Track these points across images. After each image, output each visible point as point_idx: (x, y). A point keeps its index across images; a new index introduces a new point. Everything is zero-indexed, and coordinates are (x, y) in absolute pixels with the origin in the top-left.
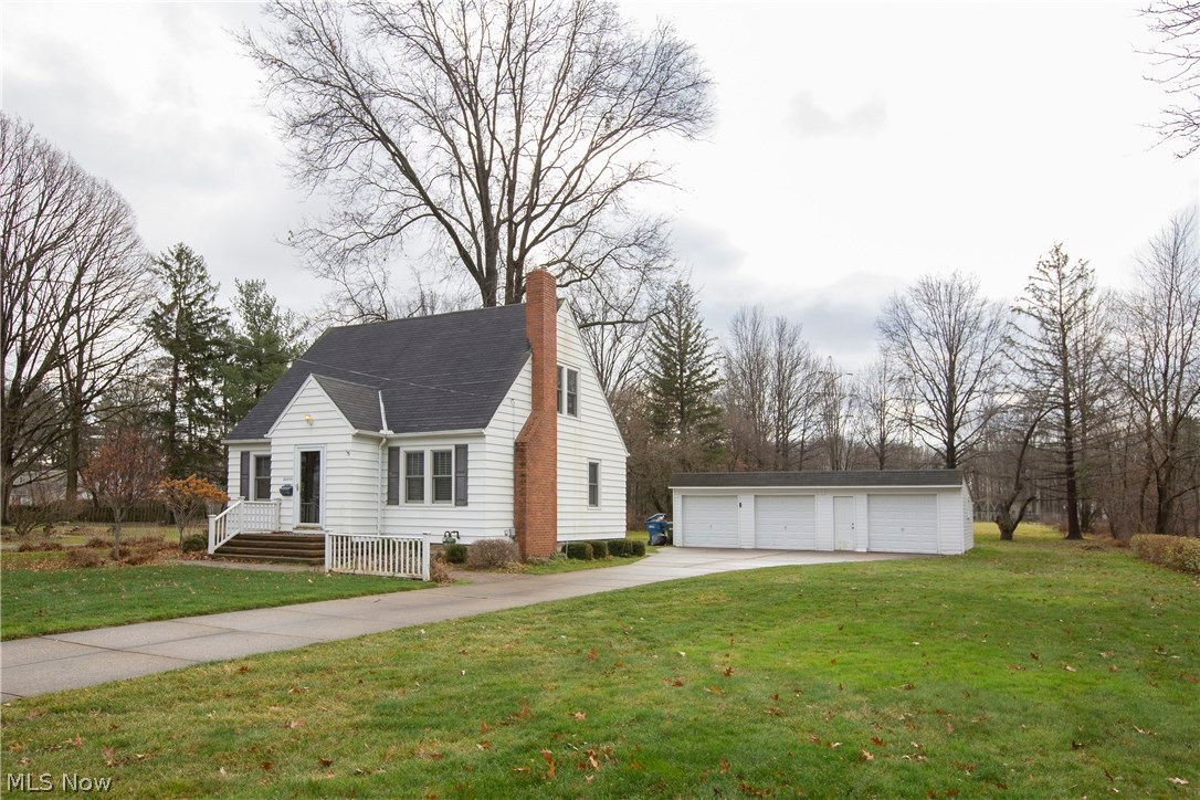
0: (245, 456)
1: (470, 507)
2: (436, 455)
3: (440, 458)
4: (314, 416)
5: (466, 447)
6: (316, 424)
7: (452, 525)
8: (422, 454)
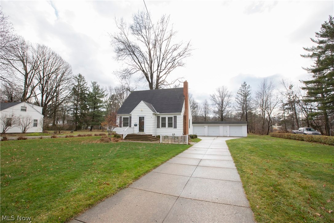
0: (121, 117)
1: (177, 129)
2: (169, 118)
3: (170, 119)
4: (143, 109)
5: (176, 116)
6: (143, 111)
7: (173, 132)
8: (165, 118)
